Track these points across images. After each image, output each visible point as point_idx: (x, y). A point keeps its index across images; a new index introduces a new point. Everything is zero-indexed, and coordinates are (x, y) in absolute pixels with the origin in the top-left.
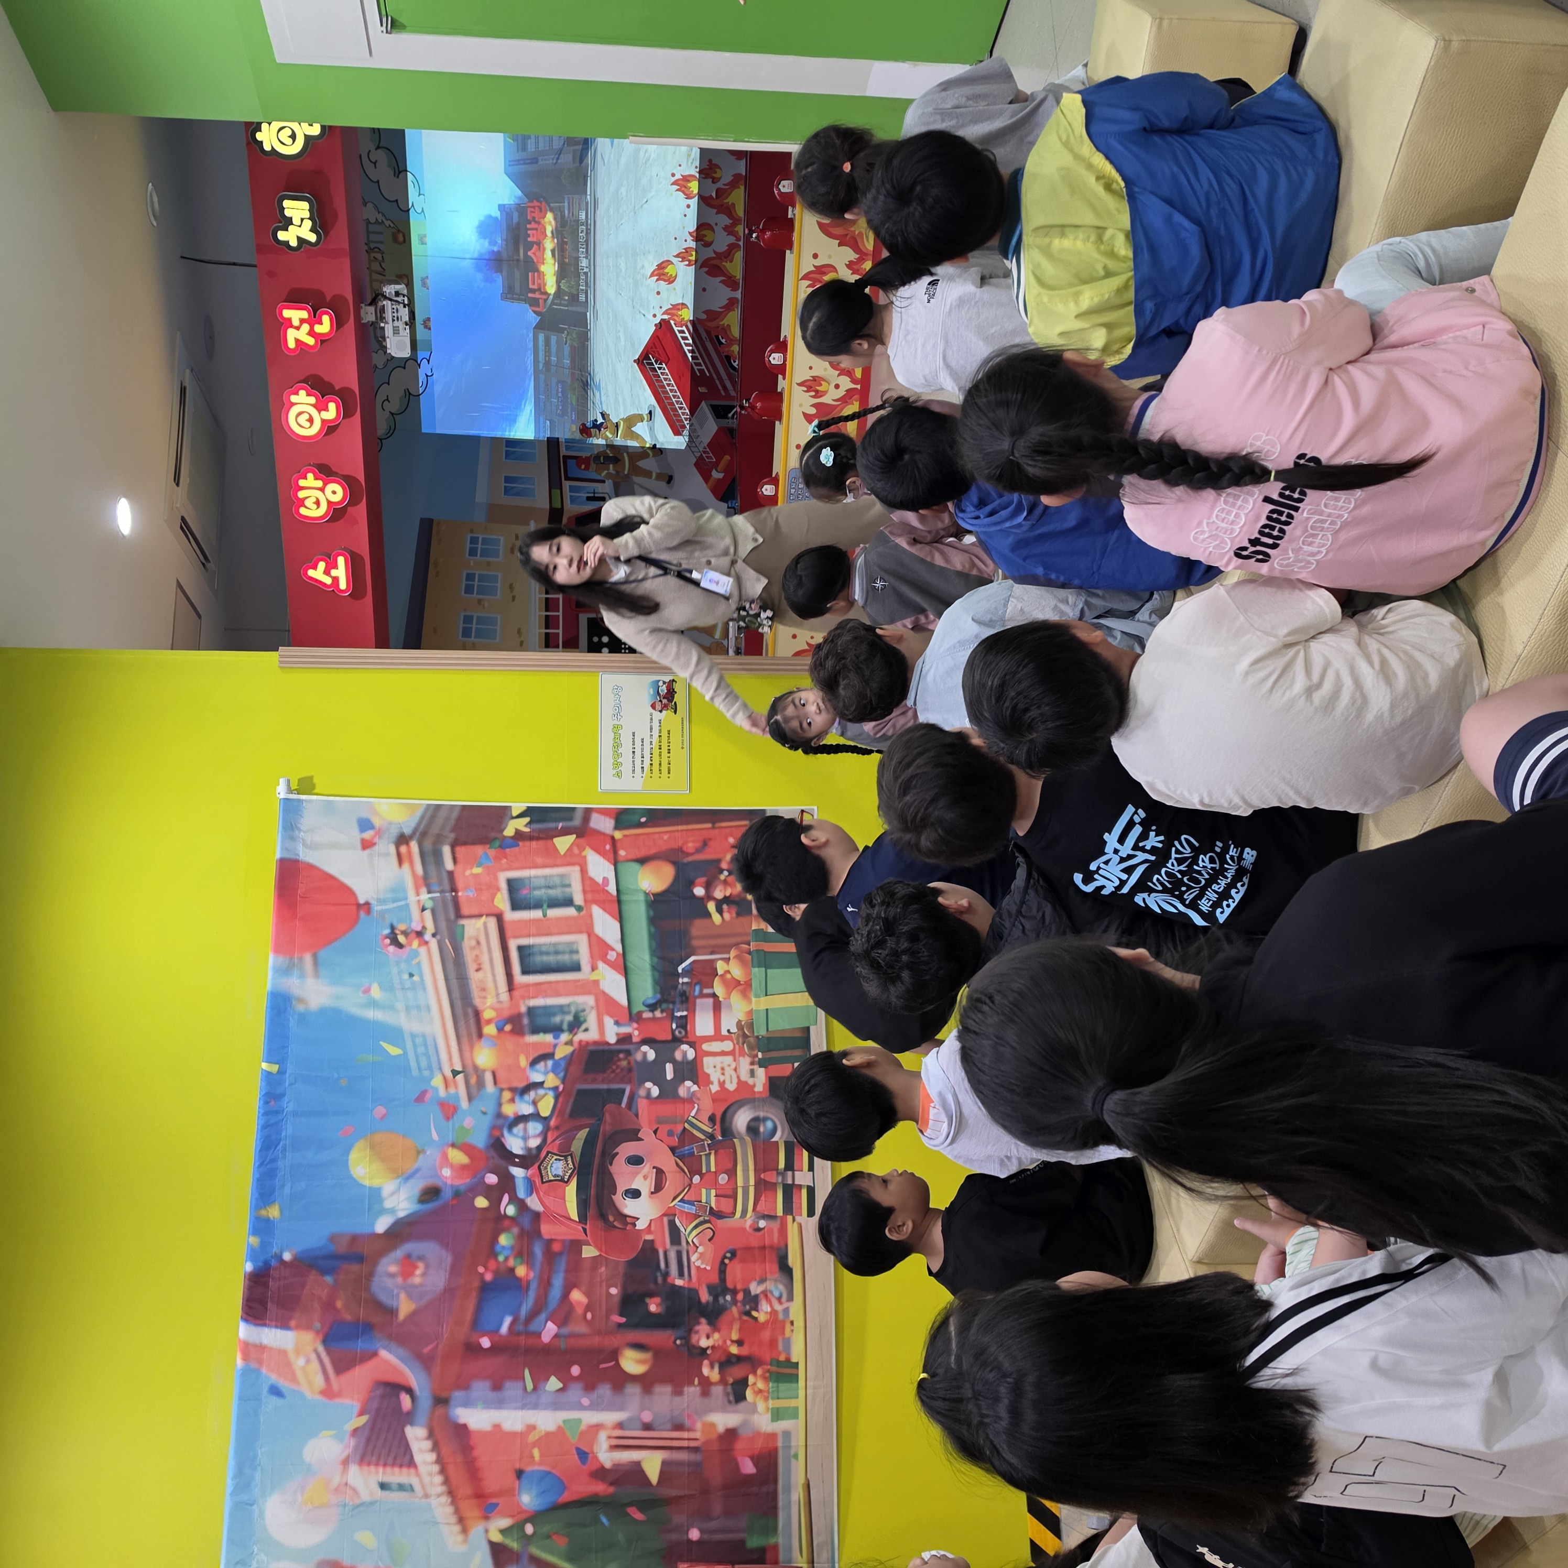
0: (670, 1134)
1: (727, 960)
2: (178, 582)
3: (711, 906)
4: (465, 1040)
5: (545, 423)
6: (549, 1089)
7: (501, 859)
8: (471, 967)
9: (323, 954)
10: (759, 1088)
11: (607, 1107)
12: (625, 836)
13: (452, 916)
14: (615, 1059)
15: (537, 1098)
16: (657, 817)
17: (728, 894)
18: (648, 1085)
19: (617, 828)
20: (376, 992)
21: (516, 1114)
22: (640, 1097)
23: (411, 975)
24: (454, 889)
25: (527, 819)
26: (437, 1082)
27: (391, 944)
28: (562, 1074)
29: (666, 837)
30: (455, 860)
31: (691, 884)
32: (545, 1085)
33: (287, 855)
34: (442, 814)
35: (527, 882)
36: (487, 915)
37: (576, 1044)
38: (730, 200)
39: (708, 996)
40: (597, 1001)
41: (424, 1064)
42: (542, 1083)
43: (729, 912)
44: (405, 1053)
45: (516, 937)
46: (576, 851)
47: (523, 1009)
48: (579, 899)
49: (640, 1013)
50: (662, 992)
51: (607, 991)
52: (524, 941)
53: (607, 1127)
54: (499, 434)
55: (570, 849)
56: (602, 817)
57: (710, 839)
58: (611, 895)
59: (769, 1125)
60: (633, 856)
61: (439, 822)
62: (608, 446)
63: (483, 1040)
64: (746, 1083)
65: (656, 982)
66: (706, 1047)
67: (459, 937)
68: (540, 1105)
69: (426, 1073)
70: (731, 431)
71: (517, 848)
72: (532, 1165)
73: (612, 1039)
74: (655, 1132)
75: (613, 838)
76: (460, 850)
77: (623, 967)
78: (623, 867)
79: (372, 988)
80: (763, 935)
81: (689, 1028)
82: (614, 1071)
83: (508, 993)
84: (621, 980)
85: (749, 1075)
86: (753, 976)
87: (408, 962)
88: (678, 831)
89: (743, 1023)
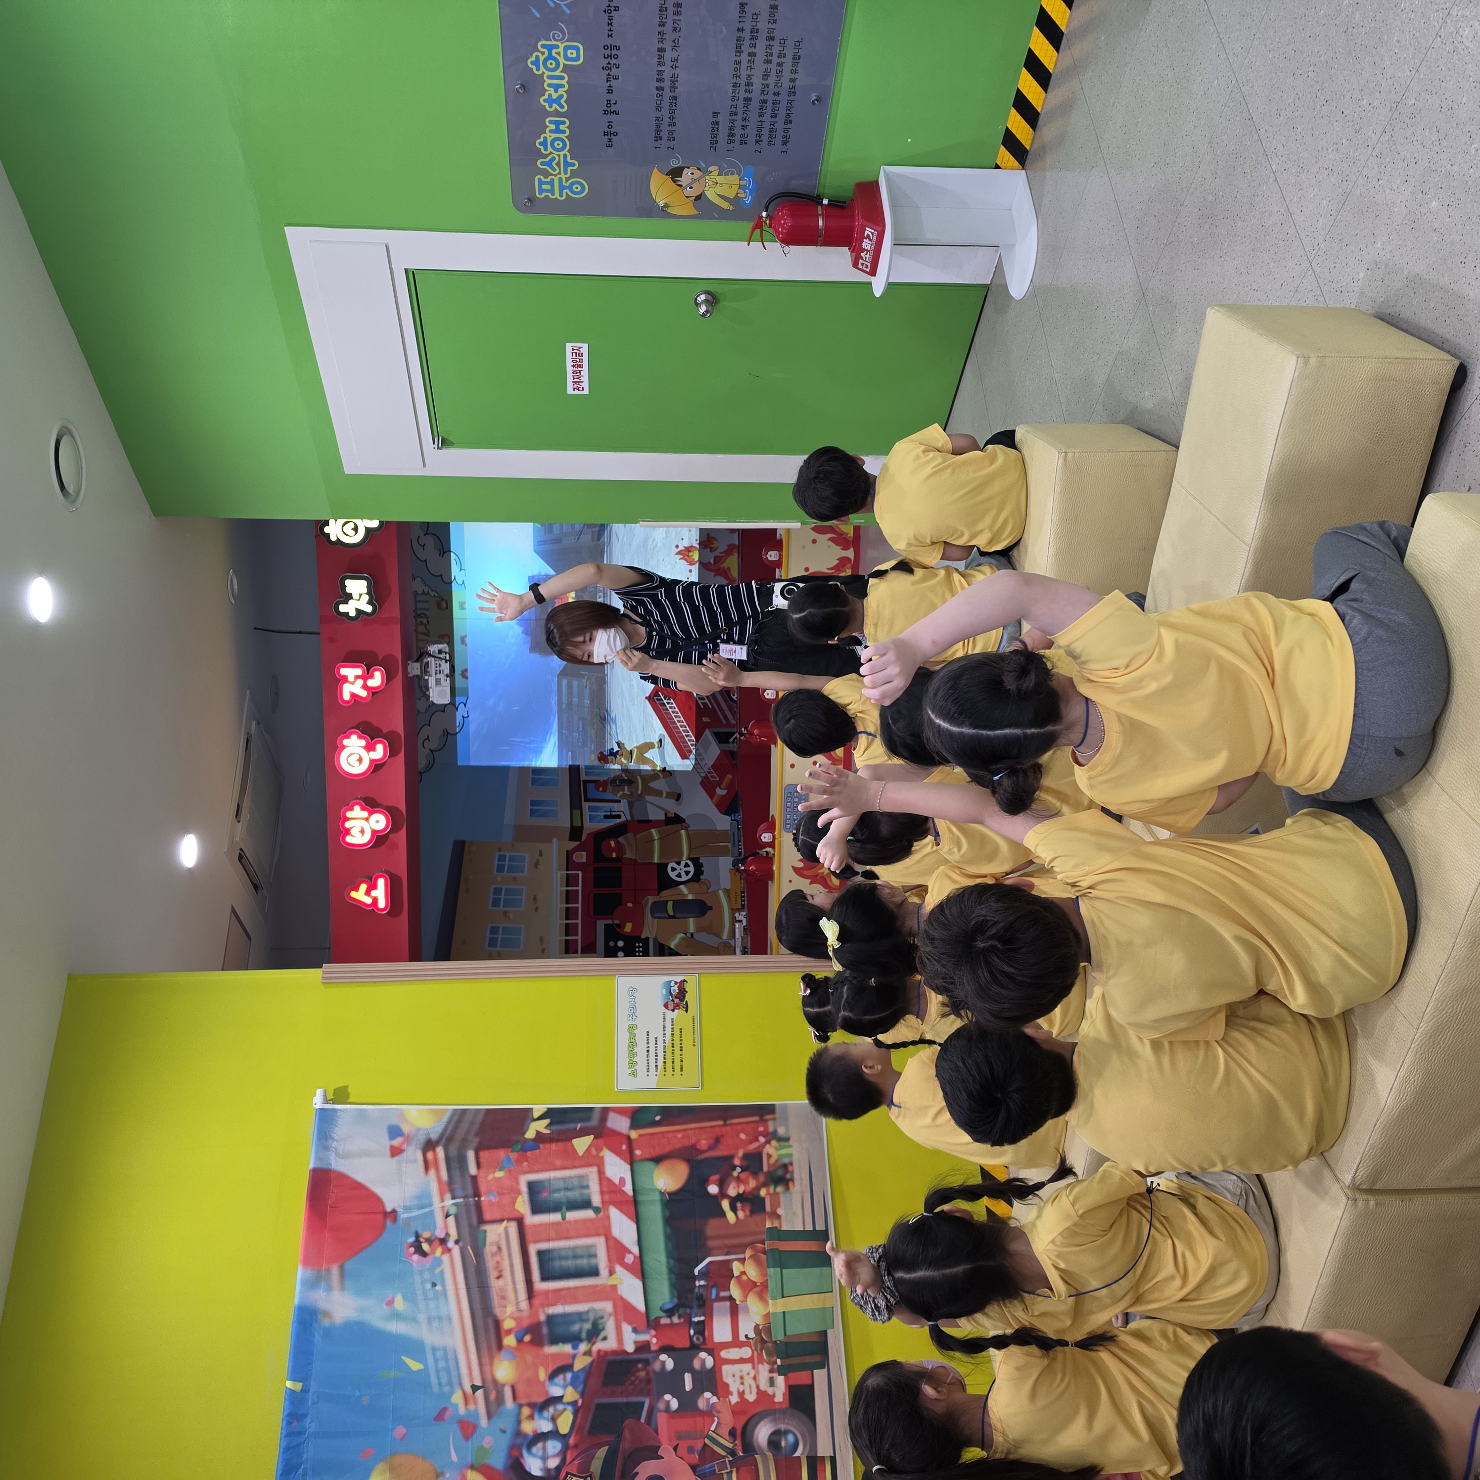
0: (691, 1450)
1: (742, 1261)
2: (233, 908)
3: (725, 1204)
4: (485, 1352)
5: (567, 754)
6: (569, 1403)
7: (522, 1162)
8: (492, 1274)
9: (349, 1265)
10: (779, 1398)
11: (626, 1422)
12: (641, 1135)
13: (475, 1221)
14: (634, 1369)
15: (556, 1414)
16: (671, 1115)
17: (741, 1191)
18: (668, 1397)
19: (633, 1127)
20: (400, 1304)
21: (535, 1432)
22: (659, 1411)
23: (434, 1285)
24: (477, 1194)
25: (547, 1121)
26: (457, 1398)
27: (415, 1253)
28: (581, 1388)
29: (679, 1136)
30: (479, 1165)
31: (705, 1182)
32: (565, 1400)
33: (320, 1165)
34: (468, 1118)
35: (547, 1184)
36: (509, 1220)
37: (594, 1355)
39: (724, 1299)
40: (615, 1307)
41: (444, 1380)
42: (562, 1397)
43: (742, 1210)
44: (426, 1368)
45: (536, 1241)
46: (594, 1152)
47: (542, 1318)
48: (596, 1200)
49: (658, 1319)
50: (679, 1298)
51: (626, 1296)
52: (544, 1246)
53: (626, 1445)
54: (526, 764)
55: (588, 1150)
56: (619, 1117)
57: (722, 1136)
58: (628, 1195)
59: (791, 1438)
60: (647, 1156)
61: (464, 1126)
62: (623, 770)
63: (503, 1352)
64: (765, 1392)
65: (673, 1286)
66: (724, 1354)
67: (481, 1243)
68: (560, 1422)
69: (446, 1389)
70: (732, 753)
71: (537, 1151)
73: (630, 1348)
74: (675, 1449)
75: (629, 1137)
76: (484, 1155)
77: (641, 1270)
78: (639, 1166)
79: (396, 1300)
80: (778, 1234)
81: (706, 1334)
82: (632, 1383)
83: (527, 1301)
84: (638, 1284)
85: (768, 1384)
86: (768, 1278)
87: (431, 1270)
88: (691, 1129)
89: (761, 1327)
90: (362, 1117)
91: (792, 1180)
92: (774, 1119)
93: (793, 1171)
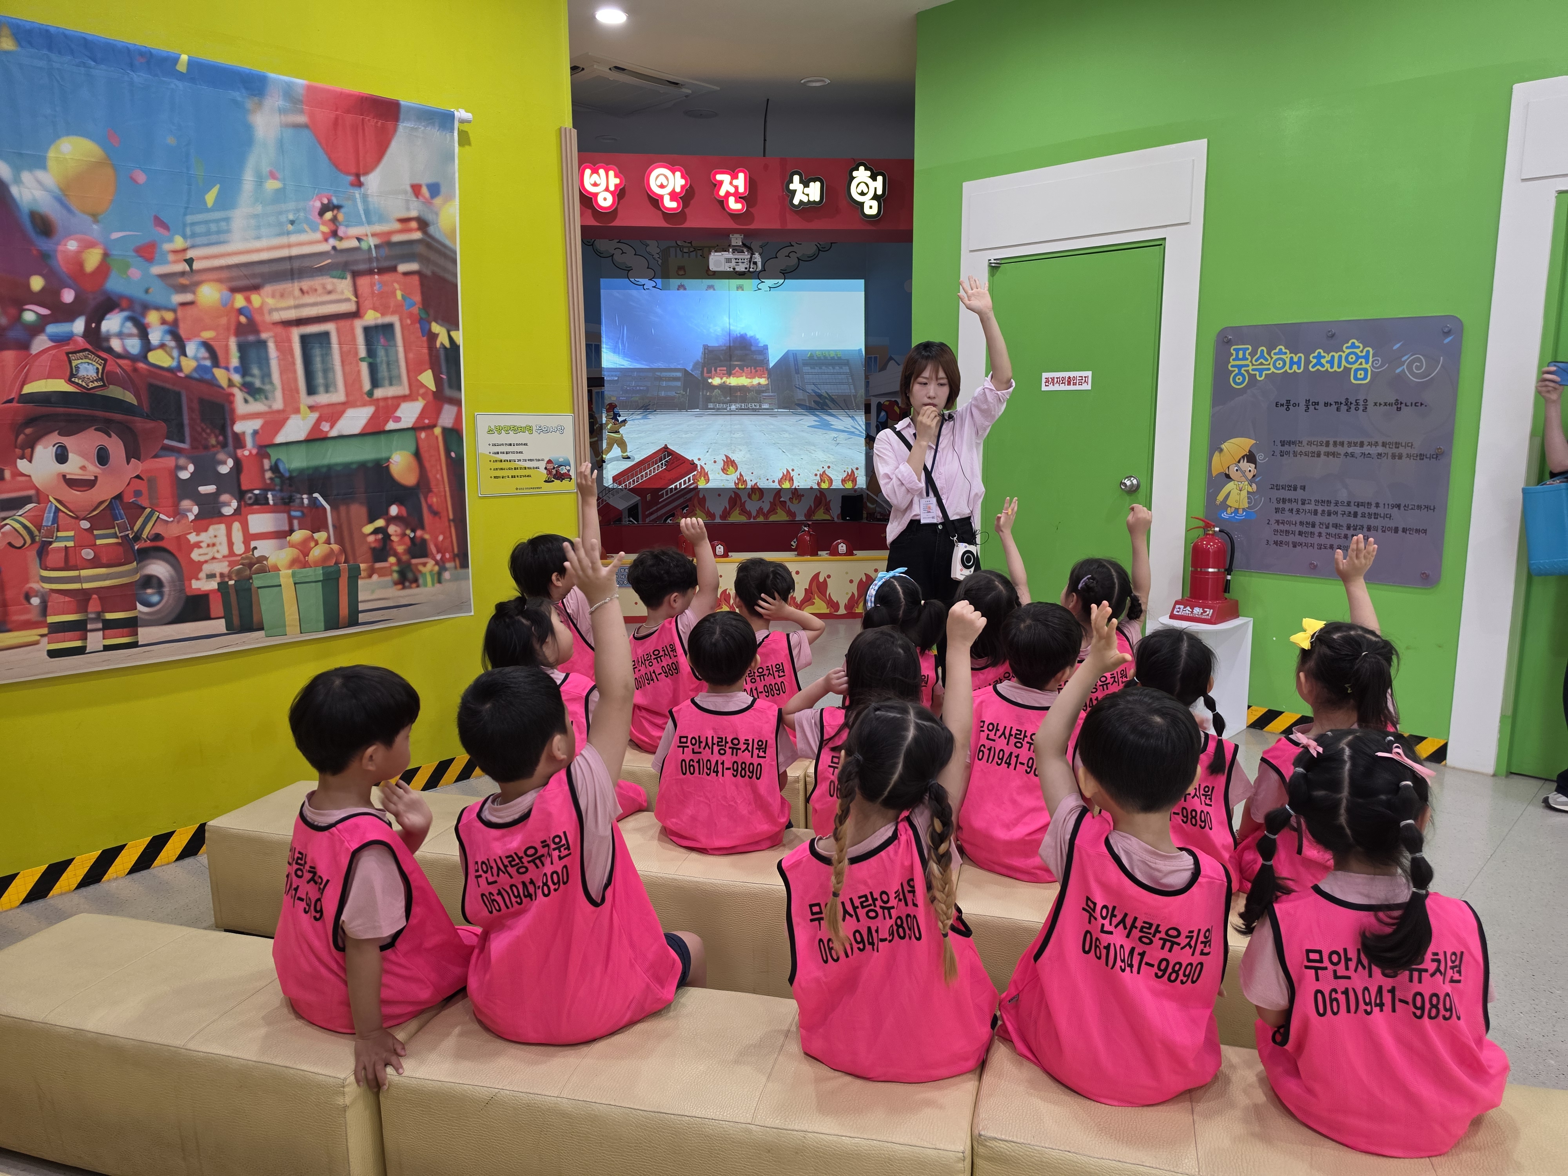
0: (138, 493)
1: (328, 542)
3: (380, 523)
4: (224, 274)
5: (616, 376)
6: (179, 362)
7: (411, 320)
8: (306, 284)
9: (306, 135)
10: (196, 584)
11: (163, 424)
12: (437, 437)
13: (355, 268)
14: (217, 432)
15: (168, 349)
16: (456, 468)
17: (393, 538)
18: (191, 468)
19: (444, 430)
20: (272, 185)
21: (149, 325)
22: (177, 459)
23: (292, 222)
24: (382, 271)
25: (447, 345)
26: (179, 242)
27: (322, 204)
28: (196, 375)
29: (438, 476)
30: (406, 274)
31: (400, 502)
32: (183, 358)
33: (402, 111)
34: (449, 266)
35: (392, 343)
36: (358, 303)
37: (230, 391)
38: (779, 510)
39: (291, 524)
40: (278, 412)
41: (199, 229)
42: (185, 355)
43: (378, 541)
44: (208, 210)
45: (338, 331)
46: (422, 391)
47: (264, 336)
48: (379, 393)
49: (268, 456)
50: (291, 478)
51: (290, 423)
52: (334, 338)
53: (140, 424)
54: (604, 339)
55: (423, 386)
56: (453, 416)
57: (440, 518)
58: (384, 425)
59: (155, 599)
60: (421, 444)
61: (442, 261)
63: (228, 293)
64: (201, 570)
65: (301, 471)
66: (236, 526)
67: (334, 273)
68: (160, 352)
69: (188, 231)
71: (421, 334)
72: (89, 342)
73: (238, 427)
74: (138, 477)
75: (435, 426)
76: (416, 279)
77: (316, 438)
78: (410, 437)
79: (275, 181)
80: (354, 575)
81: (255, 507)
82: (203, 430)
83: (280, 321)
84: (302, 436)
85: (208, 573)
86: (313, 568)
87: (307, 220)
88: (444, 488)
89: (265, 562)
90: (449, 157)
91: (404, 588)
92: (456, 568)
93: (410, 587)
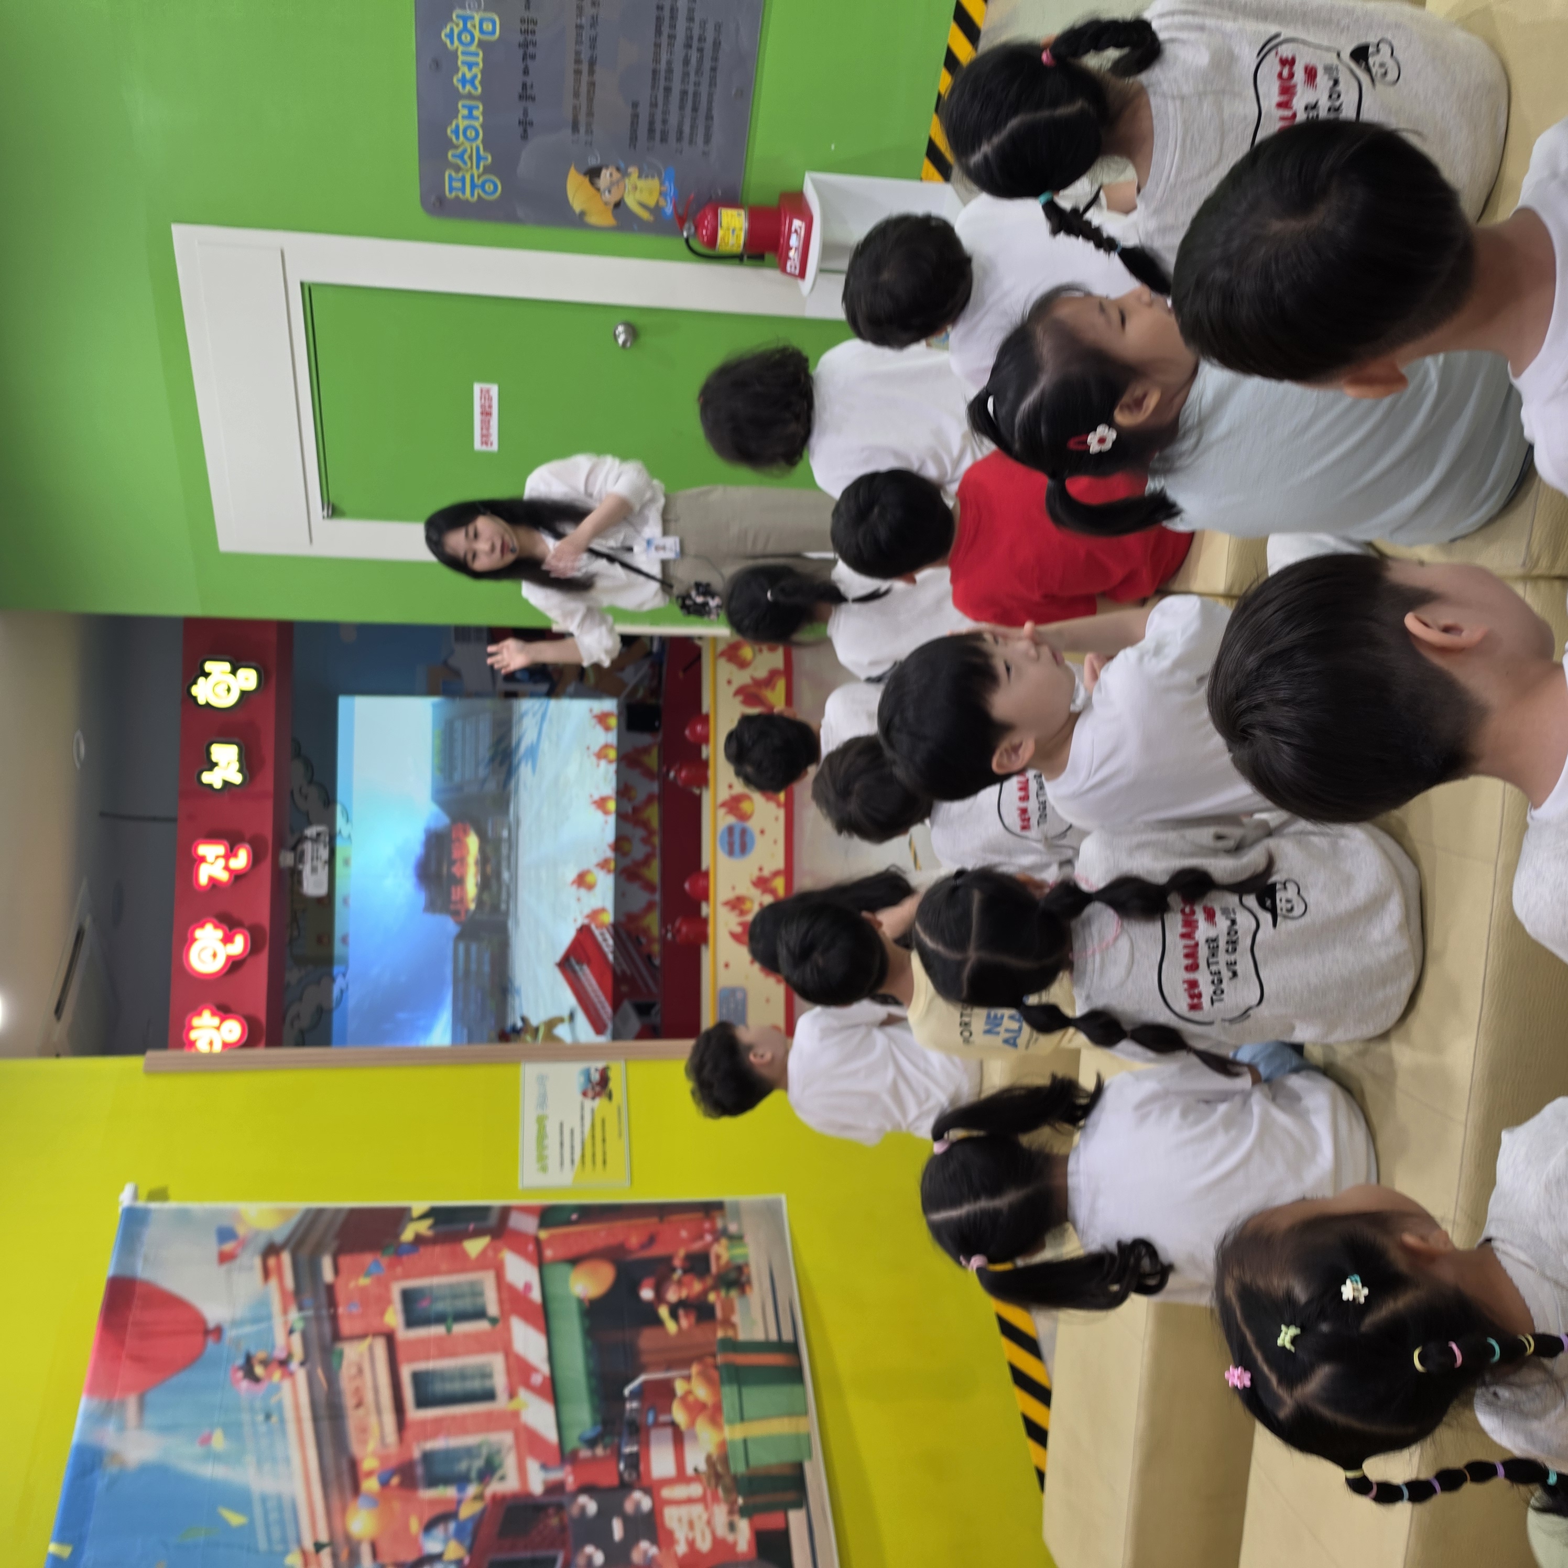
1: (688, 1378)
3: (664, 1312)
4: (335, 1497)
5: (463, 1030)
7: (396, 1267)
8: (349, 1401)
9: (153, 1394)
10: (743, 1547)
12: (552, 1236)
13: (329, 1337)
14: (543, 1516)
16: (592, 1213)
17: (684, 1293)
19: (541, 1227)
20: (218, 1442)
23: (268, 1417)
24: (332, 1303)
25: (430, 1222)
26: (293, 1559)
27: (244, 1378)
28: (468, 1541)
29: (603, 1235)
30: (336, 1270)
31: (637, 1286)
32: (446, 1558)
33: (122, 1272)
34: (325, 1218)
35: (428, 1292)
36: (374, 1335)
37: (487, 1499)
38: (645, 816)
39: (665, 1425)
40: (516, 1438)
41: (276, 1534)
42: (441, 1555)
43: (687, 1315)
44: (251, 1522)
45: (411, 1360)
46: (490, 1253)
47: (416, 1454)
48: (493, 1309)
49: (575, 1451)
50: (604, 1424)
51: (531, 1423)
52: (421, 1366)
55: (484, 1253)
56: (524, 1216)
57: (657, 1234)
58: (535, 1305)
60: (561, 1257)
61: (320, 1228)
63: (360, 1500)
64: (724, 1540)
65: (595, 1409)
67: (335, 1365)
69: (278, 1548)
71: (416, 1255)
73: (537, 1489)
75: (536, 1238)
76: (345, 1261)
77: (552, 1391)
78: (550, 1270)
79: (214, 1436)
80: (732, 1345)
81: (642, 1467)
82: (540, 1533)
83: (397, 1434)
84: (549, 1409)
85: (728, 1530)
86: (723, 1399)
88: (618, 1229)
89: (714, 1458)
90: (183, 1217)
91: (749, 1282)
92: (723, 1216)
93: (749, 1274)
